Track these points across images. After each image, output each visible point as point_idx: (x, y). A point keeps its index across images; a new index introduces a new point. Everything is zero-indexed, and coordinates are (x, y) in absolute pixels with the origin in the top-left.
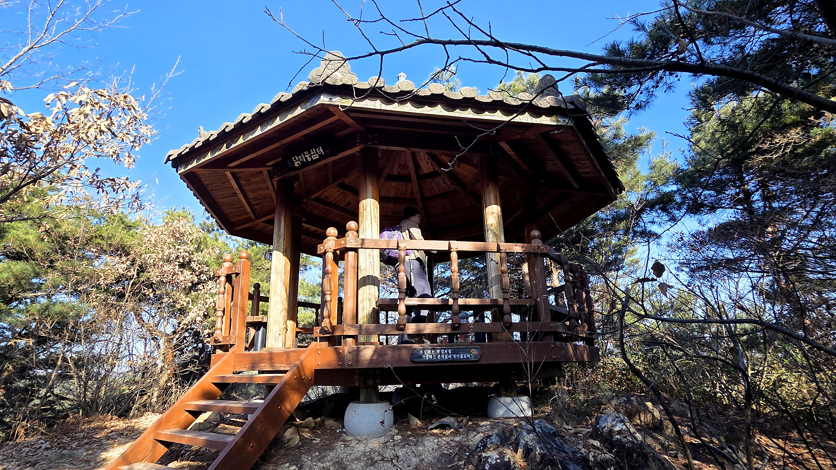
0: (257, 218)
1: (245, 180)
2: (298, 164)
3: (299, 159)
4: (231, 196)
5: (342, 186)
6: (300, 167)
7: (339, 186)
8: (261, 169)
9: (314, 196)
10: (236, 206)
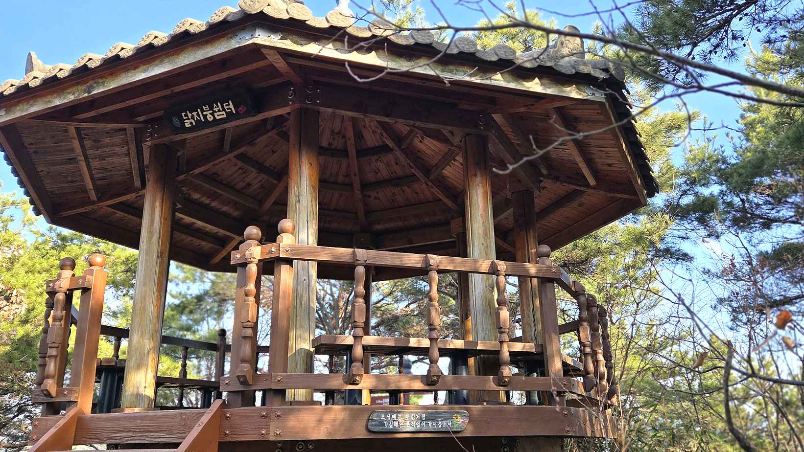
0: (100, 199)
1: (94, 141)
2: (191, 123)
3: (193, 117)
4: (66, 164)
5: (242, 157)
6: (193, 129)
7: (238, 157)
8: (126, 126)
9: (197, 171)
10: (69, 179)
